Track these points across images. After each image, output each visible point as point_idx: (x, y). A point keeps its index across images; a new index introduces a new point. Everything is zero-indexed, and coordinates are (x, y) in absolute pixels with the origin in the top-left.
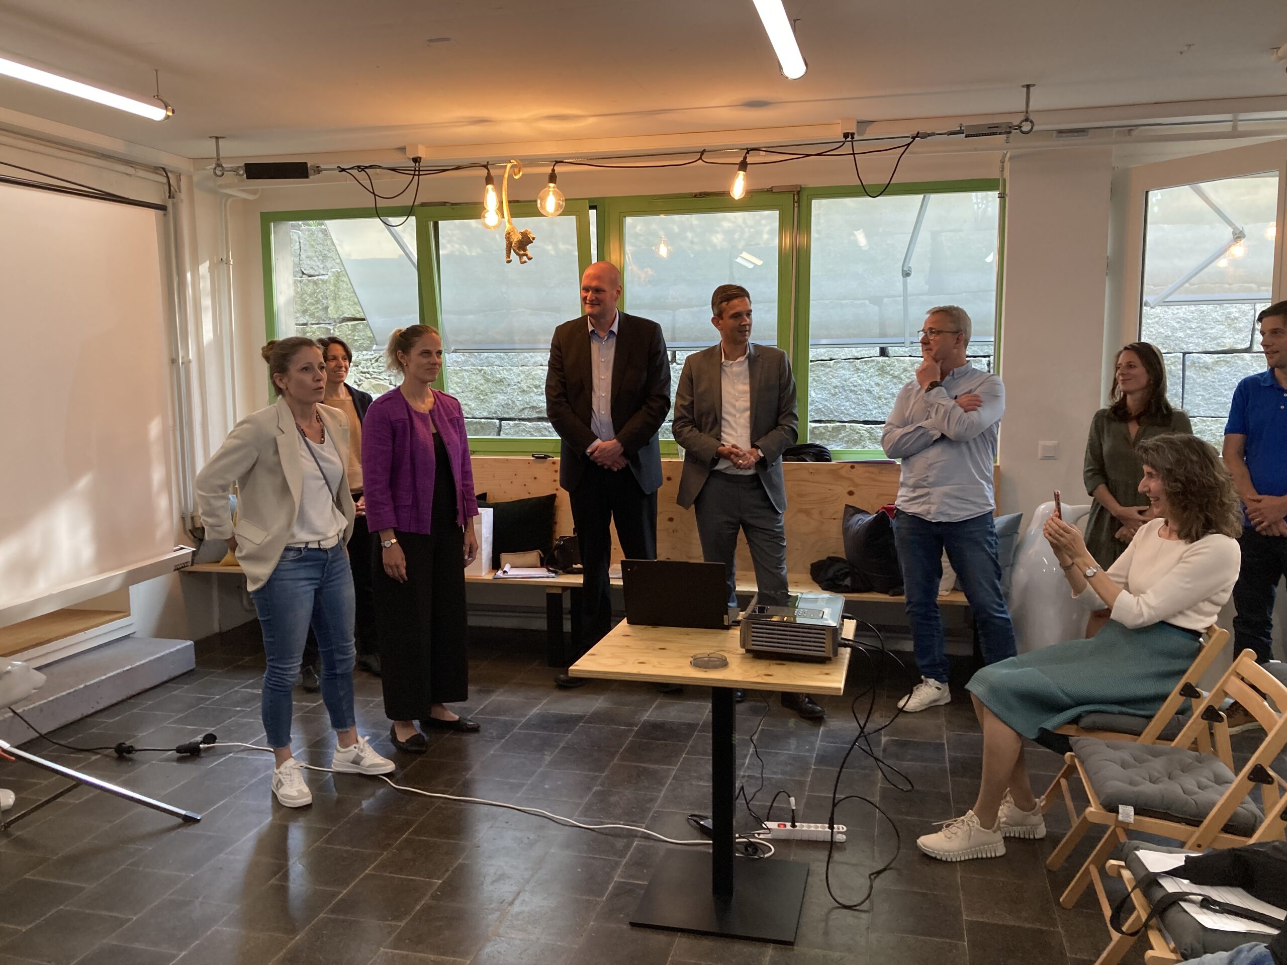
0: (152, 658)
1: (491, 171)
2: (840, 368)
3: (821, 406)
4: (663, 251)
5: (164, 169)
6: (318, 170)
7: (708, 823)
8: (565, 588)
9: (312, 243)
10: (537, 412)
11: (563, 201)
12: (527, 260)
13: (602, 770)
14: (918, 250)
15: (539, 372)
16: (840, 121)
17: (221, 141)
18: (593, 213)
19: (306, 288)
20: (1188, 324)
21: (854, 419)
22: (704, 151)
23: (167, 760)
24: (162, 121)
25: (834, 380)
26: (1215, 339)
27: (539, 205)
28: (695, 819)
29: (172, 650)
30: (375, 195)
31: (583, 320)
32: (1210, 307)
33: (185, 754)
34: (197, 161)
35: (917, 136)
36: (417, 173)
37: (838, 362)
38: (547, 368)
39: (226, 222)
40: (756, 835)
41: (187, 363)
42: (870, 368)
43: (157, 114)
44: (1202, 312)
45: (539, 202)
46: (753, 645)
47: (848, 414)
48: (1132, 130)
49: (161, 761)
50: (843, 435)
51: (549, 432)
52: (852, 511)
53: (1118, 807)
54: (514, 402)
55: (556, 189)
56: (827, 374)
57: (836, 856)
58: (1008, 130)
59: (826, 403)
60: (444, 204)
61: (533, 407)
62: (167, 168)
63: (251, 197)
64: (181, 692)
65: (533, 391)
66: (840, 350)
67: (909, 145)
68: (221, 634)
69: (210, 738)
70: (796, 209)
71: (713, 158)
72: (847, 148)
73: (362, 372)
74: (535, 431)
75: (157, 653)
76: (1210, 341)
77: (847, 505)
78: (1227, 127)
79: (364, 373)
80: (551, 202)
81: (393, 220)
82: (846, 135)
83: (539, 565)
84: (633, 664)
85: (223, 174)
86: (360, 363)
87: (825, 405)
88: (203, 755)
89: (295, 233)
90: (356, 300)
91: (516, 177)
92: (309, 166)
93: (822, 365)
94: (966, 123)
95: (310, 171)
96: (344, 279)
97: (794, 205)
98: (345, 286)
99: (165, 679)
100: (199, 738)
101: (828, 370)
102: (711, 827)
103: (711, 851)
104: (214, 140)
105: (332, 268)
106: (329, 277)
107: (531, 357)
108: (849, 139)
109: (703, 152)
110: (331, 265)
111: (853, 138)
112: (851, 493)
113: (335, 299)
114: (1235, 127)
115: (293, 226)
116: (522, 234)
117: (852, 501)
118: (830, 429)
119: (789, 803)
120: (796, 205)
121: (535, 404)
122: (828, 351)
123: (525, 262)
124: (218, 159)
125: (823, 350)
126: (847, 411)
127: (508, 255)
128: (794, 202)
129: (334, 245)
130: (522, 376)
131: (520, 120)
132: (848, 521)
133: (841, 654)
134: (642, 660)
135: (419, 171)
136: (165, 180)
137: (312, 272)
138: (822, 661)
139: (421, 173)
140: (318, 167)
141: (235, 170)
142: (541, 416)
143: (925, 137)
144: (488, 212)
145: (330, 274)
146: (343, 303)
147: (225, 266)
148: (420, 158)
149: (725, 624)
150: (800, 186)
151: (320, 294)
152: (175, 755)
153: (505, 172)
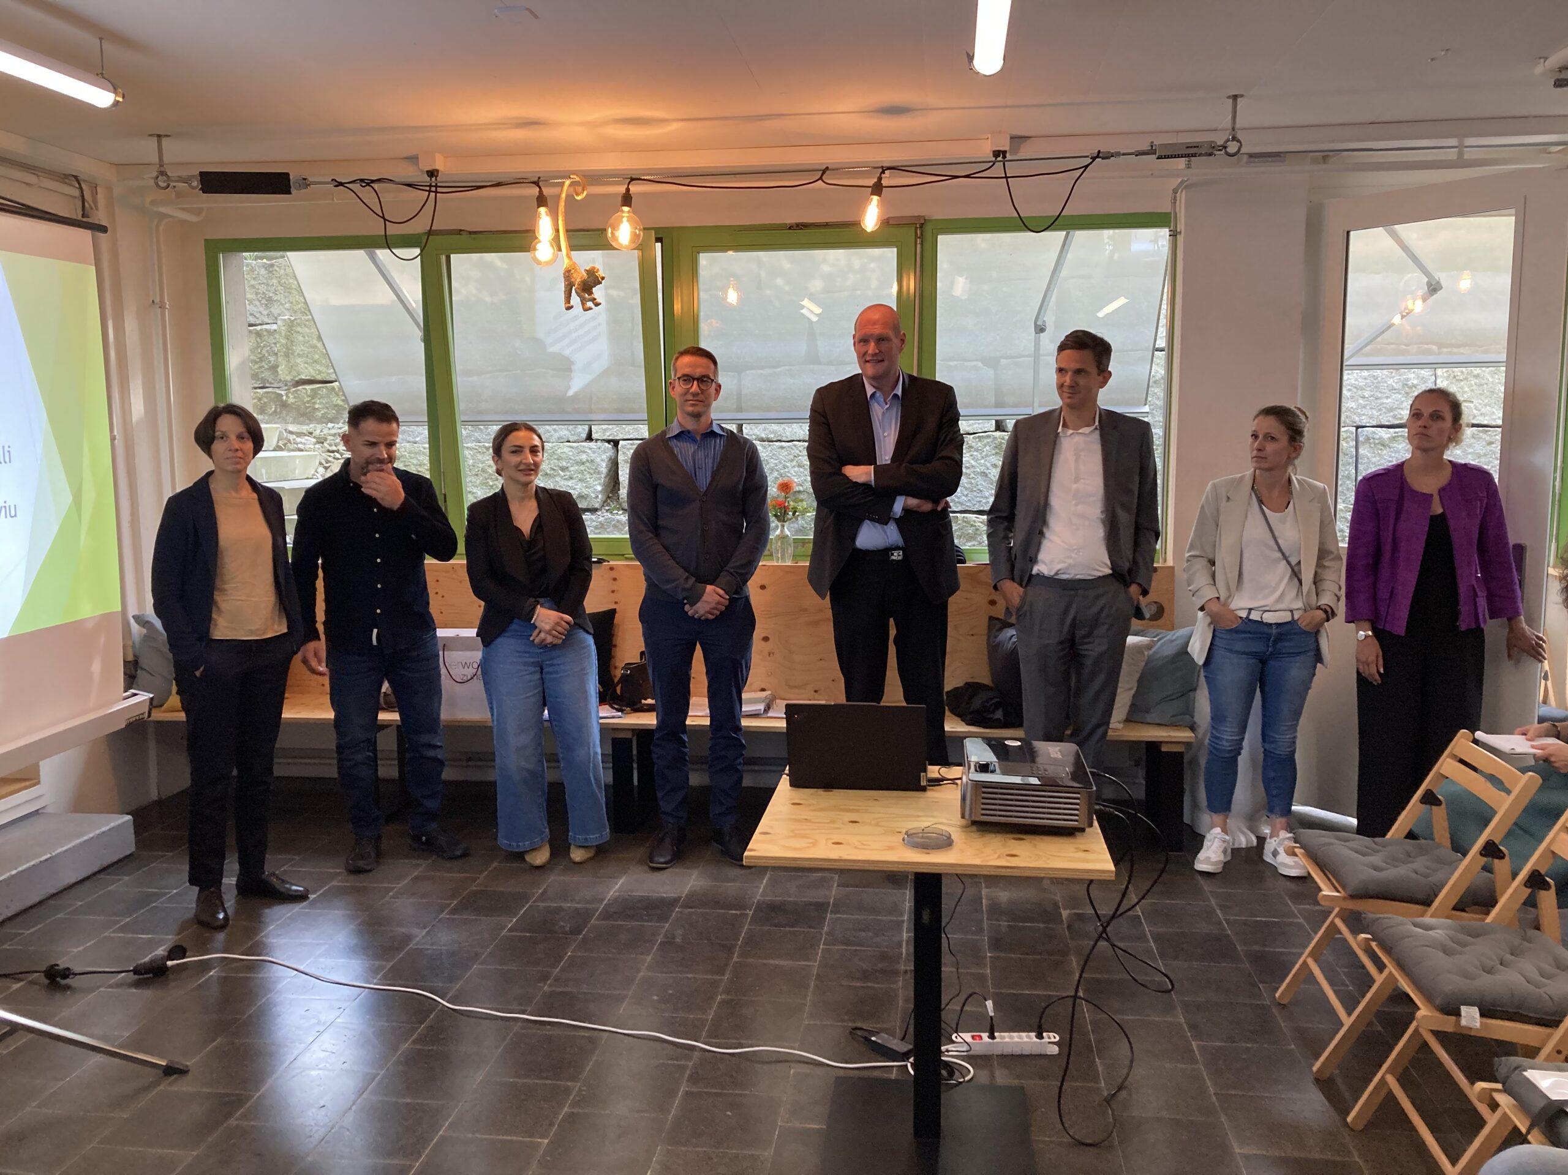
0: (77, 842)
1: (543, 189)
5: (76, 177)
6: (305, 183)
8: (633, 731)
11: (640, 230)
12: (593, 306)
13: (720, 971)
15: (566, 450)
16: (989, 136)
17: (164, 141)
18: (658, 245)
20: (1360, 392)
22: (827, 168)
23: (118, 985)
24: (104, 109)
26: (1391, 410)
27: (610, 235)
28: (863, 1034)
29: (104, 829)
30: (385, 220)
31: (860, 376)
32: (1385, 372)
33: (145, 976)
34: (124, 167)
35: (1098, 157)
36: (433, 189)
39: (159, 252)
42: (985, 445)
43: (103, 99)
44: (1374, 377)
45: (610, 230)
46: (983, 815)
48: (1328, 156)
49: (111, 986)
52: (997, 624)
53: (1459, 1009)
55: (632, 214)
58: (1212, 150)
60: (460, 232)
62: (81, 177)
63: (193, 218)
64: (121, 885)
67: (1086, 167)
68: (159, 803)
69: (178, 951)
70: (919, 246)
71: (839, 179)
72: (998, 170)
73: (329, 451)
75: (83, 835)
76: (1385, 413)
77: (990, 618)
78: (1452, 154)
79: (333, 452)
80: (624, 232)
81: (402, 253)
82: (996, 154)
84: (826, 845)
85: (168, 186)
86: (326, 439)
88: (171, 976)
91: (579, 198)
92: (291, 178)
94: (1158, 141)
95: (293, 185)
96: (299, 329)
97: (916, 240)
98: (301, 338)
99: (96, 869)
100: (162, 952)
104: (156, 138)
105: (280, 315)
106: (279, 327)
108: (1000, 159)
109: (824, 171)
110: (279, 311)
111: (1004, 157)
112: (992, 602)
113: (287, 355)
114: (1460, 154)
116: (588, 272)
117: (995, 613)
119: (985, 1008)
120: (918, 241)
123: (591, 309)
124: (161, 166)
127: (568, 300)
128: (916, 237)
129: (299, 286)
131: (580, 124)
132: (996, 637)
134: (836, 839)
135: (436, 187)
136: (77, 193)
139: (439, 190)
140: (305, 179)
141: (186, 180)
143: (1107, 158)
144: (540, 242)
145: (279, 322)
146: (299, 360)
147: (159, 310)
148: (437, 171)
149: (922, 784)
150: (924, 217)
151: (265, 349)
152: (132, 977)
153: (562, 190)
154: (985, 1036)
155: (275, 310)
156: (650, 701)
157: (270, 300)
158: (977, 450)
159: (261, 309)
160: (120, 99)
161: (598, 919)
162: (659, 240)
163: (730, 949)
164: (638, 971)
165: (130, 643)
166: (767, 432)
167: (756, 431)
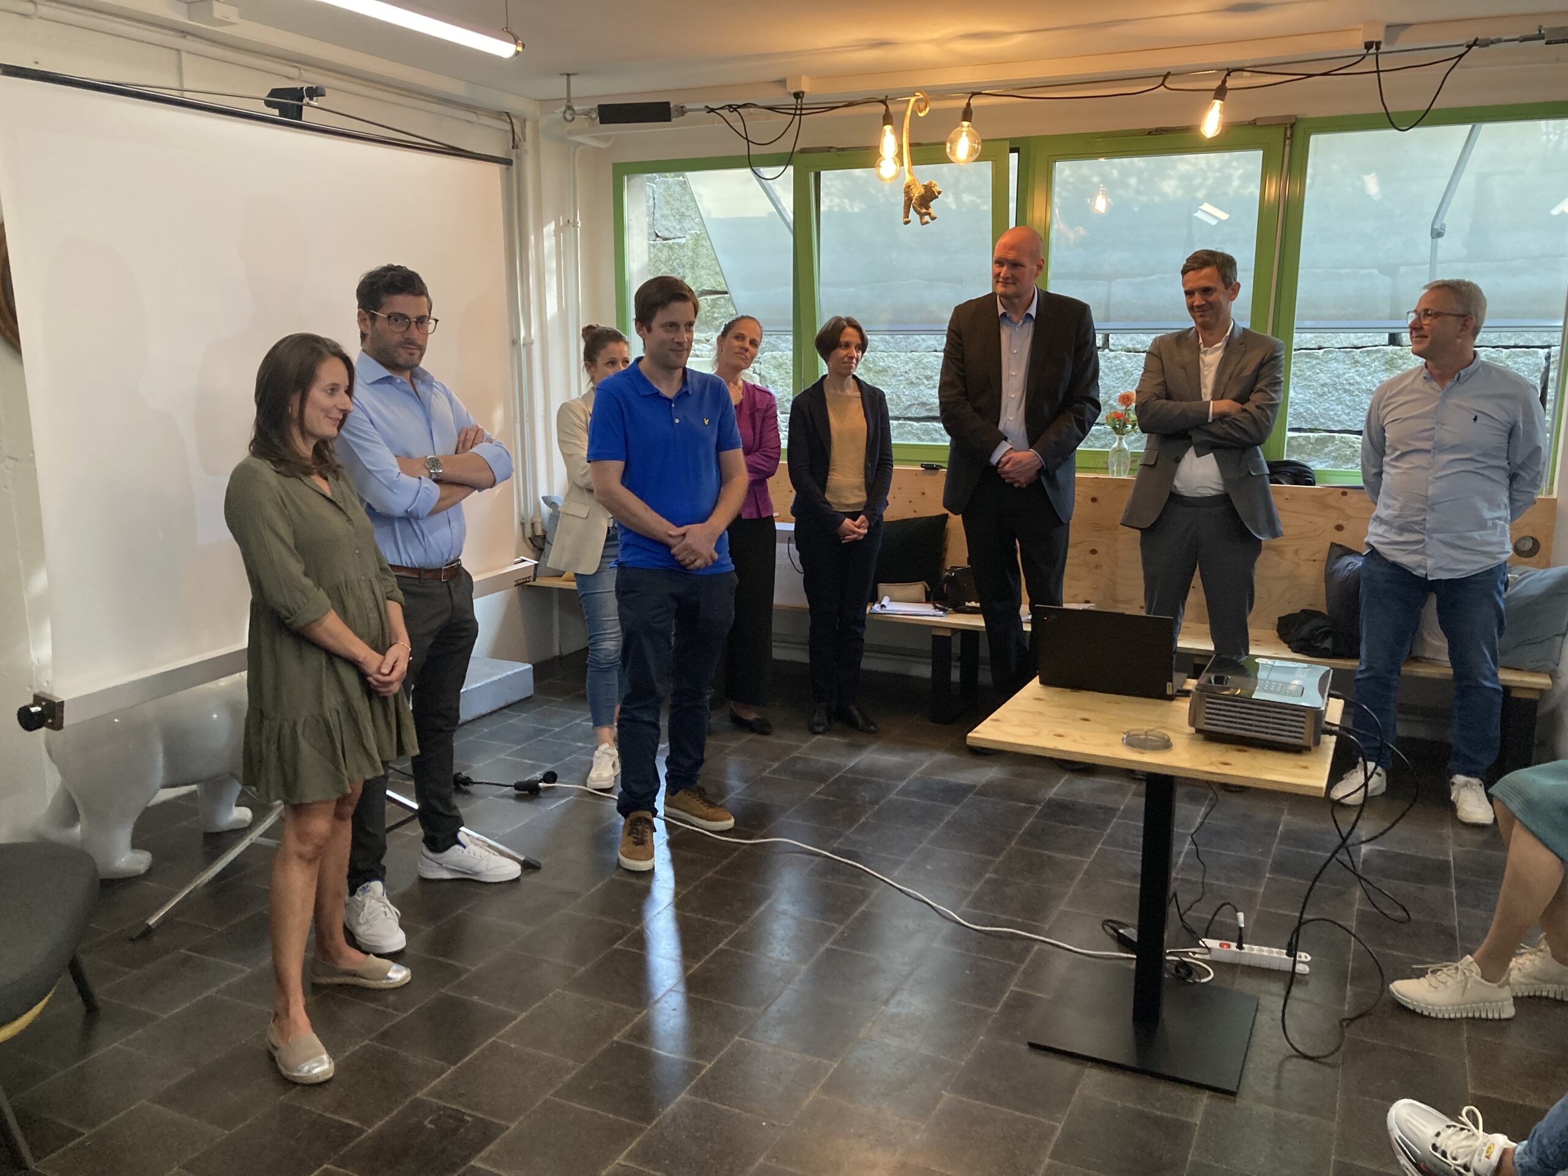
0: (488, 681)
1: (890, 107)
2: (1331, 359)
3: (1302, 410)
4: (1101, 204)
5: (507, 113)
6: (682, 111)
7: (1132, 933)
8: (955, 630)
9: (669, 199)
10: (927, 410)
11: (978, 144)
12: (929, 220)
13: (996, 853)
14: (1457, 200)
15: (932, 359)
16: (1361, 26)
17: (573, 79)
18: (1014, 158)
19: (660, 254)
21: (1348, 428)
22: (1169, 74)
23: (504, 797)
24: (511, 58)
25: (1321, 375)
27: (948, 150)
28: (1112, 926)
29: (509, 673)
30: (748, 141)
31: (992, 296)
33: (523, 792)
34: (545, 103)
35: (1475, 44)
36: (798, 112)
37: (1330, 352)
38: (942, 354)
39: (574, 179)
40: (1191, 954)
41: (529, 344)
42: (1374, 360)
43: (505, 49)
45: (948, 145)
46: (1205, 723)
47: (1338, 421)
49: (497, 797)
50: (1331, 448)
51: (941, 434)
52: (1339, 551)
54: (899, 397)
55: (971, 129)
56: (1313, 367)
57: (1295, 991)
59: (1310, 406)
60: (829, 149)
61: (924, 404)
62: (512, 113)
63: (603, 145)
64: (520, 721)
65: (923, 383)
66: (1334, 335)
67: (1461, 56)
68: (562, 658)
69: (551, 777)
70: (1287, 148)
71: (1179, 83)
72: (1369, 64)
74: (923, 434)
75: (494, 676)
77: (1332, 544)
80: (963, 145)
81: (767, 172)
82: (1368, 46)
83: (924, 600)
84: (1048, 735)
85: (573, 119)
87: (1308, 409)
88: (542, 794)
89: (649, 186)
90: (718, 269)
91: (921, 115)
92: (672, 106)
93: (1307, 355)
94: (1548, 24)
95: (673, 113)
96: (704, 243)
97: (1285, 142)
98: (705, 251)
99: (502, 705)
100: (538, 775)
101: (1314, 362)
102: (1135, 939)
103: (1133, 966)
104: (565, 77)
105: (690, 230)
106: (687, 240)
107: (923, 340)
108: (1373, 50)
109: (1166, 77)
110: (689, 226)
111: (1378, 48)
112: (1339, 528)
113: (692, 267)
115: (649, 180)
116: (925, 187)
117: (1341, 539)
118: (1313, 441)
119: (1236, 919)
120: (1288, 142)
121: (924, 400)
122: (1317, 337)
123: (927, 223)
124: (569, 101)
125: (1309, 336)
126: (1339, 416)
127: (907, 214)
128: (1285, 138)
129: (695, 201)
130: (911, 365)
131: (927, 42)
132: (1334, 564)
133: (1324, 743)
134: (1060, 731)
135: (801, 109)
136: (508, 127)
137: (667, 234)
138: (1298, 750)
139: (804, 112)
140: (682, 107)
141: (587, 113)
142: (931, 414)
143: (1487, 45)
144: (884, 159)
145: (688, 236)
146: (703, 272)
147: (572, 229)
148: (803, 93)
149: (1168, 692)
150: (1296, 116)
151: (676, 262)
152: (513, 791)
153: (907, 108)
154: (1234, 945)
155: (687, 225)
156: (973, 604)
157: (682, 215)
158: (1364, 365)
159: (675, 224)
160: (520, 49)
161: (897, 794)
162: (1012, 150)
163: (1009, 837)
164: (921, 842)
165: (539, 520)
166: (1134, 342)
167: (1123, 342)
